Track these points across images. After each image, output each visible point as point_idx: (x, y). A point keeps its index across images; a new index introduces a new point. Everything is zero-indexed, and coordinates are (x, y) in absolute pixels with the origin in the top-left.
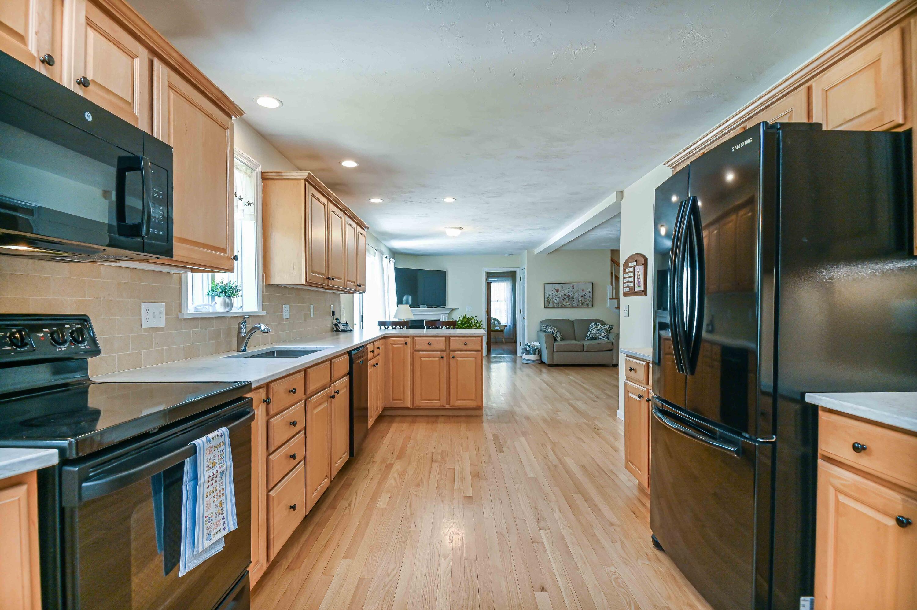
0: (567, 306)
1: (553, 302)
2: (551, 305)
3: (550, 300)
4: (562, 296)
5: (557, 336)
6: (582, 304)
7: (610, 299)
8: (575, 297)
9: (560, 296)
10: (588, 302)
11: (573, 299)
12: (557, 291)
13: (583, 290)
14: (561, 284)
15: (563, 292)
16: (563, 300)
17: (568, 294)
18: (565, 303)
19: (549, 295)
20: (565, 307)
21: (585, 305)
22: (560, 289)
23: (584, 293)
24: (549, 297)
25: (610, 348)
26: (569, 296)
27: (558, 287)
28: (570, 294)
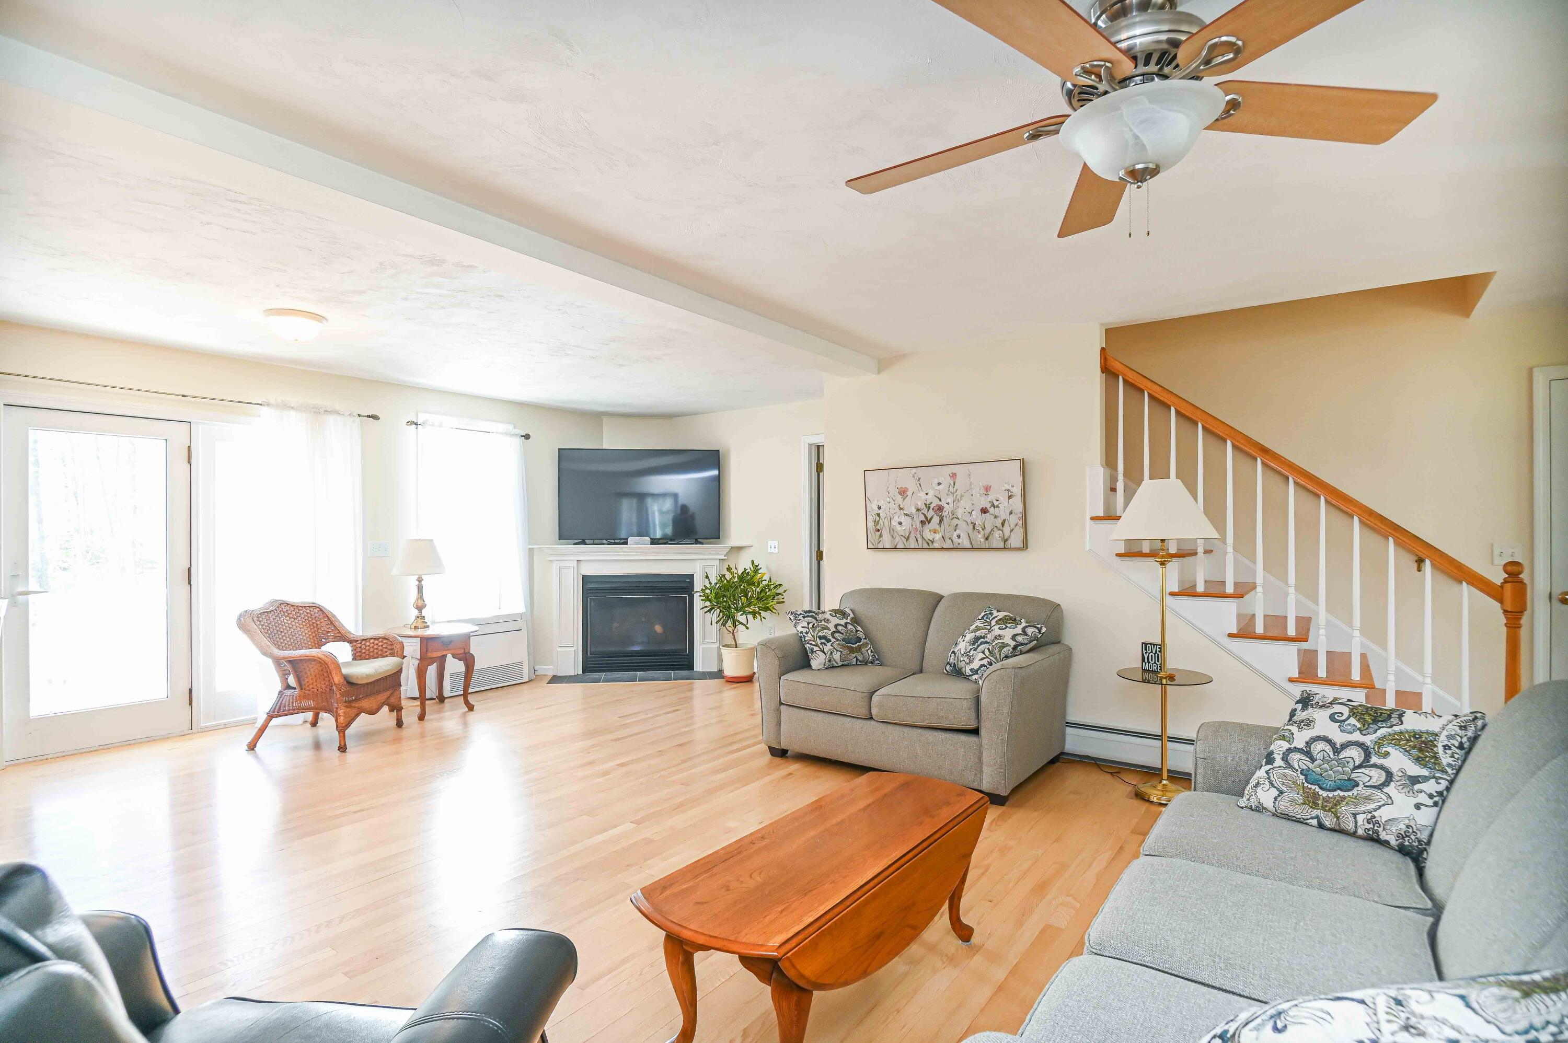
0: (936, 545)
1: (892, 531)
2: (887, 541)
3: (884, 523)
4: (918, 510)
5: (812, 652)
6: (987, 539)
7: (1093, 519)
8: (960, 513)
9: (914, 511)
10: (1007, 529)
11: (955, 522)
12: (903, 492)
13: (987, 489)
14: (914, 470)
15: (922, 495)
16: (922, 523)
17: (936, 502)
18: (928, 535)
19: (880, 508)
20: (929, 546)
21: (996, 541)
22: (912, 487)
23: (992, 497)
24: (878, 515)
25: (972, 725)
26: (940, 509)
27: (906, 479)
28: (943, 503)
